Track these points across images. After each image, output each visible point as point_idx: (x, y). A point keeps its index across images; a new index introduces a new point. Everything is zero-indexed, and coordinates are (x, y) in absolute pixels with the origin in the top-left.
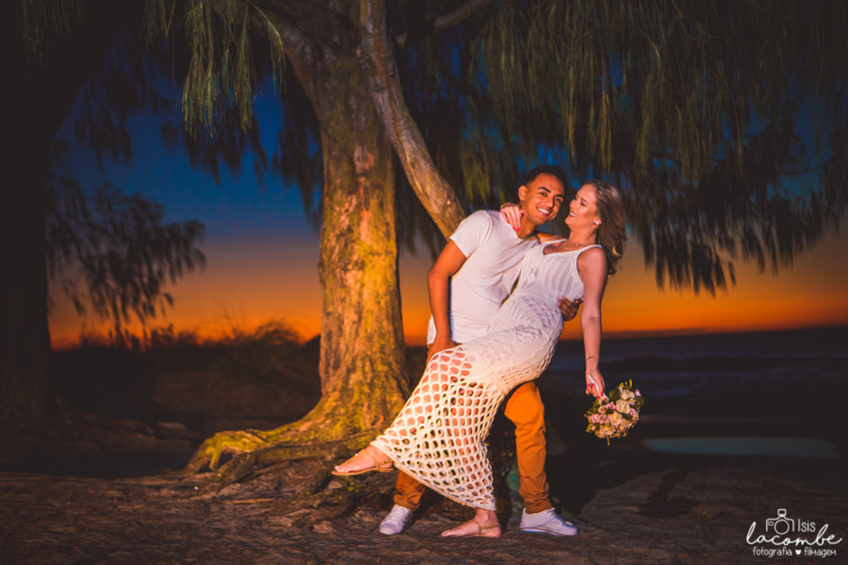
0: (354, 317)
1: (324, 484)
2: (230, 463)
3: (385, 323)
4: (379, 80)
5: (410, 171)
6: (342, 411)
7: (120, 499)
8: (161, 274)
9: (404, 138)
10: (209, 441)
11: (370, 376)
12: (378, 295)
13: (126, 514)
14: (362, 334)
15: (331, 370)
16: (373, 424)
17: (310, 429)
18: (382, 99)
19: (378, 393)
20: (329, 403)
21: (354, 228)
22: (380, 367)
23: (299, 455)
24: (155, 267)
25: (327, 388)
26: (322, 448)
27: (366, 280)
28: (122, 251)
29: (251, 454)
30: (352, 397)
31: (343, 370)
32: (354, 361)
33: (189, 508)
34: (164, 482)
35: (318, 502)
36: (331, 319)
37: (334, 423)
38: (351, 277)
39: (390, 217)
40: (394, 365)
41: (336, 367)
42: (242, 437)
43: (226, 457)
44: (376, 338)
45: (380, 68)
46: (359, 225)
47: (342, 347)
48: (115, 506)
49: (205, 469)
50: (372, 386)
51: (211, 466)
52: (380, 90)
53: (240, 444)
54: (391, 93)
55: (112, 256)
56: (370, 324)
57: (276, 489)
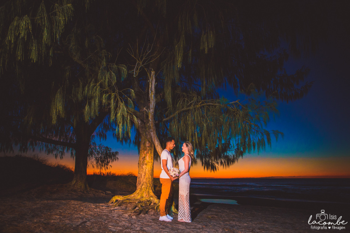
0: (144, 174)
1: (135, 208)
2: (117, 202)
3: (150, 176)
4: (152, 130)
5: (156, 147)
6: (140, 193)
7: (95, 208)
8: (110, 161)
9: (156, 141)
10: (113, 197)
11: (146, 186)
12: (149, 170)
13: (95, 211)
14: (145, 178)
15: (139, 185)
16: (146, 196)
17: (134, 196)
18: (152, 133)
19: (147, 190)
20: (138, 191)
21: (146, 157)
22: (148, 185)
23: (131, 201)
24: (109, 160)
25: (138, 188)
26: (135, 200)
27: (147, 167)
28: (103, 156)
29: (121, 201)
30: (142, 190)
31: (141, 185)
32: (143, 183)
33: (108, 211)
34: (104, 205)
35: (133, 212)
36: (140, 174)
37: (138, 195)
38: (144, 167)
39: (152, 155)
40: (151, 184)
41: (140, 184)
42: (120, 197)
43: (117, 201)
44: (148, 179)
45: (152, 128)
46: (146, 156)
47: (141, 180)
48: (94, 210)
49: (112, 203)
50: (146, 188)
51: (114, 202)
52: (152, 132)
53: (120, 198)
54: (154, 132)
55: (101, 158)
56: (147, 176)
57: (126, 208)
